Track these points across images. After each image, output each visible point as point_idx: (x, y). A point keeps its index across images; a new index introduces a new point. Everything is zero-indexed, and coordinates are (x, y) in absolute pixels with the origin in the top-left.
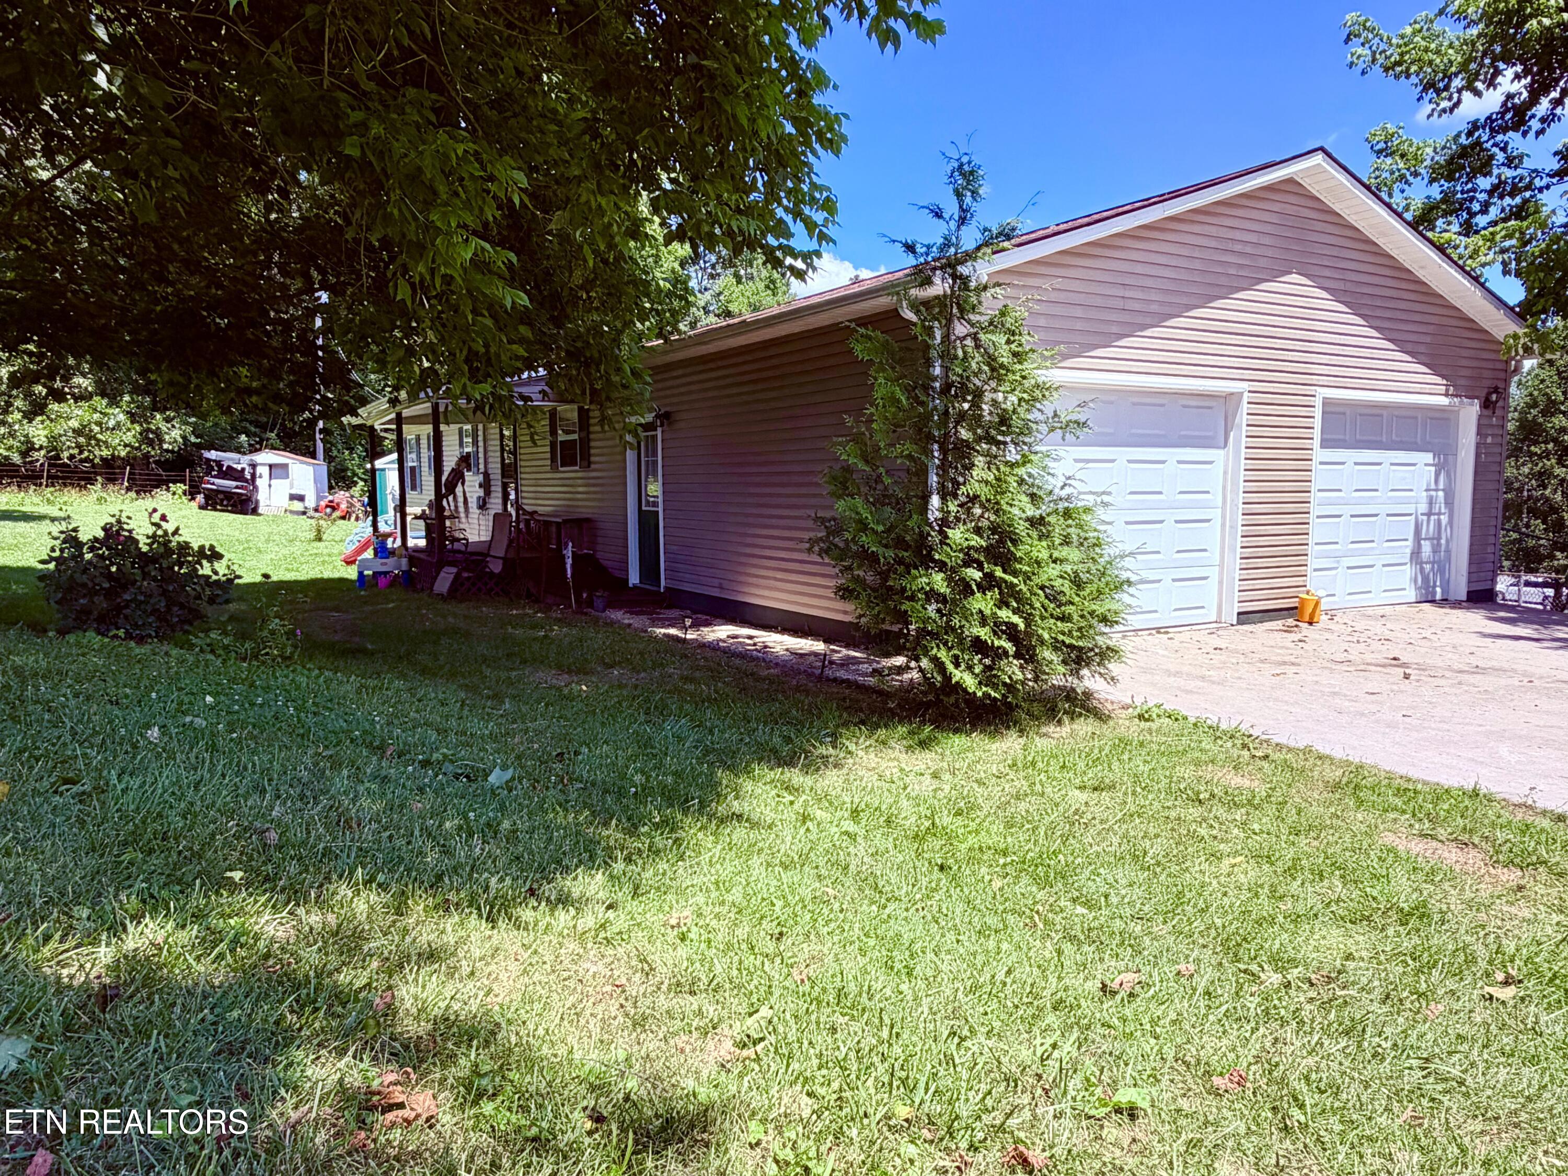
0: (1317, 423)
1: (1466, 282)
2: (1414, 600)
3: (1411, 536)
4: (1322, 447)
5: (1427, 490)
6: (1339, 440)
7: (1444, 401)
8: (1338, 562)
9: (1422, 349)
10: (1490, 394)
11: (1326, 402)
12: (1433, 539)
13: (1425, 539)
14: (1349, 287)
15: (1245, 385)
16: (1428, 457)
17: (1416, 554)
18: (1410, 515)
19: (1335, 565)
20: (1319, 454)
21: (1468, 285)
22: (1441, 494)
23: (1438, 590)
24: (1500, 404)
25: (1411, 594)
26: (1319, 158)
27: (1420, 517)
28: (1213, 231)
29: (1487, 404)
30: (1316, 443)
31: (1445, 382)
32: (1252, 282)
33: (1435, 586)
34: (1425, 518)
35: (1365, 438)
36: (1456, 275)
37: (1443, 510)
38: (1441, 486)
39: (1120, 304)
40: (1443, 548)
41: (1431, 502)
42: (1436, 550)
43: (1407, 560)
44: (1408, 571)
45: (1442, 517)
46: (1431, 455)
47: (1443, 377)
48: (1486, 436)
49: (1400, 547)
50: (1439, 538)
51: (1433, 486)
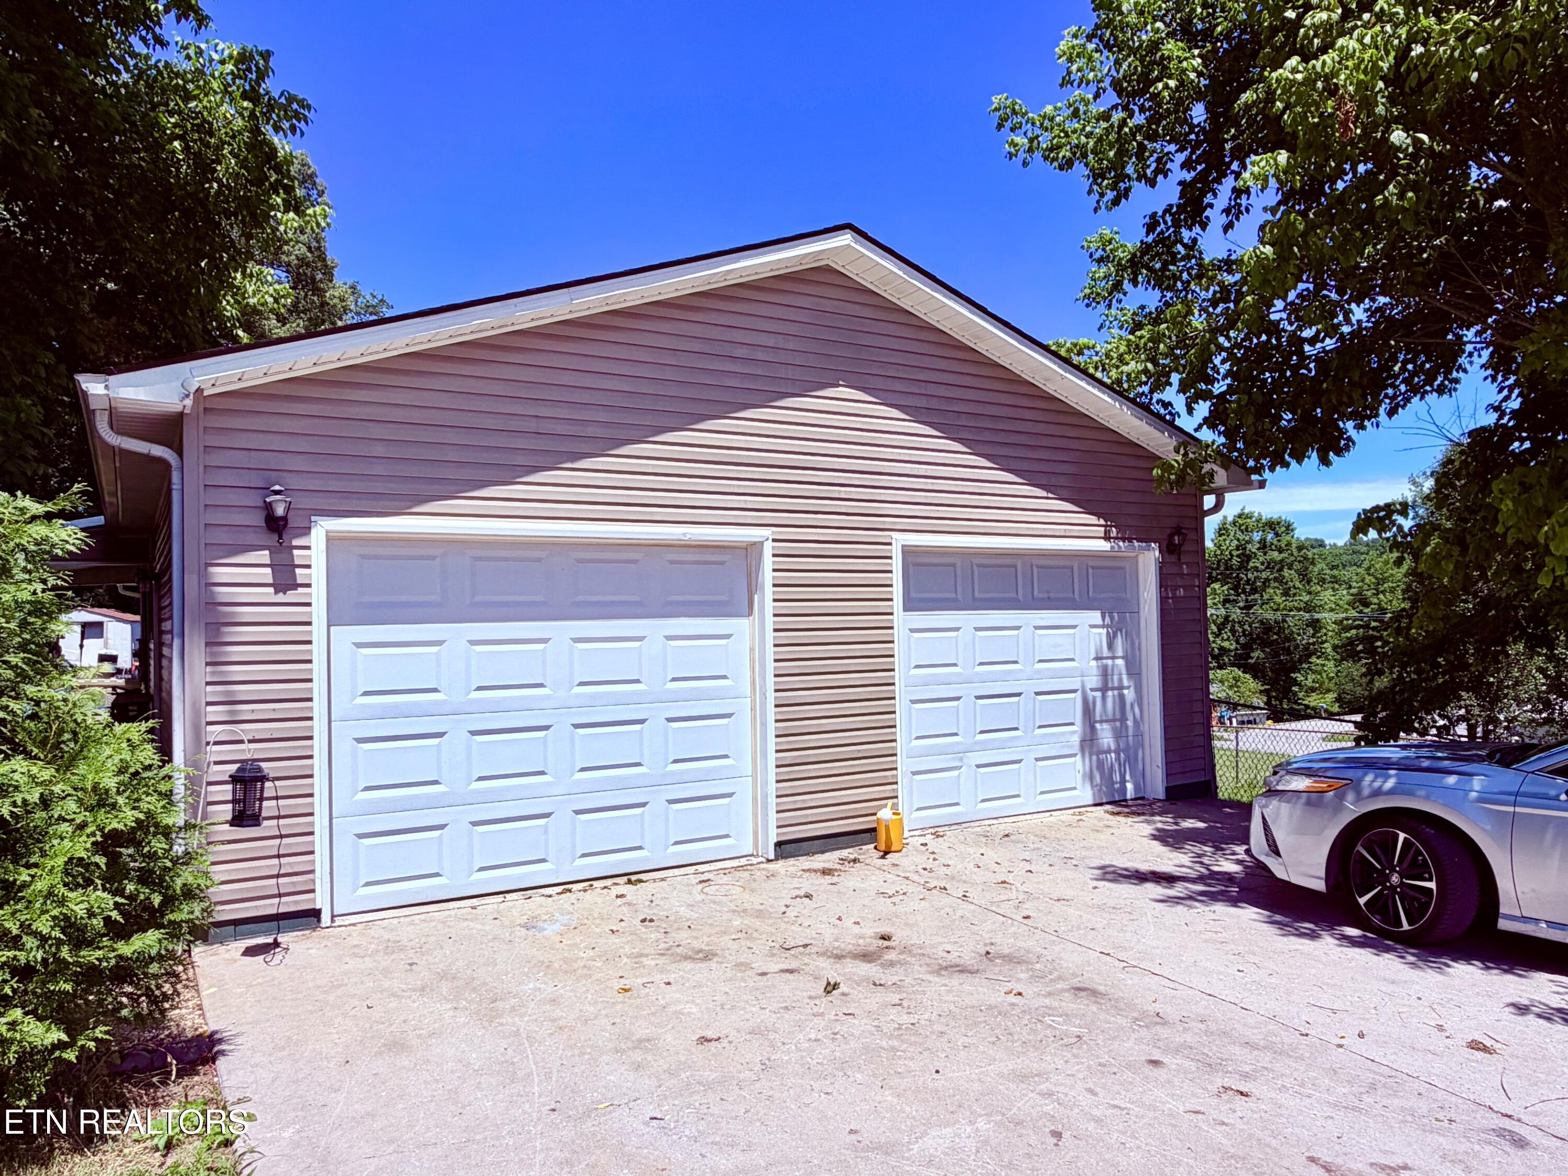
0: (897, 578)
1: (1105, 397)
2: (1091, 802)
3: (1078, 717)
4: (906, 609)
5: (1097, 658)
6: (948, 600)
7: (1103, 546)
8: (961, 759)
9: (1062, 481)
10: (1171, 536)
11: (907, 551)
12: (1114, 720)
13: (1101, 722)
14: (934, 404)
15: (767, 532)
16: (1095, 616)
17: (1089, 742)
18: (1075, 691)
19: (959, 764)
20: (902, 620)
21: (1109, 400)
22: (1120, 662)
23: (1129, 786)
24: (1187, 547)
25: (1086, 795)
26: (846, 239)
27: (1091, 694)
28: (697, 330)
29: (1170, 550)
30: (898, 603)
31: (1102, 522)
32: (768, 398)
33: (1123, 781)
34: (1098, 694)
35: (988, 595)
36: (1090, 388)
37: (1126, 683)
38: (1120, 652)
39: (532, 426)
40: (1131, 732)
41: (1105, 673)
42: (1118, 734)
43: (1076, 749)
44: (1078, 765)
45: (1126, 692)
46: (1098, 614)
47: (1099, 515)
48: (1175, 588)
49: (1063, 734)
50: (1123, 719)
51: (1106, 652)
